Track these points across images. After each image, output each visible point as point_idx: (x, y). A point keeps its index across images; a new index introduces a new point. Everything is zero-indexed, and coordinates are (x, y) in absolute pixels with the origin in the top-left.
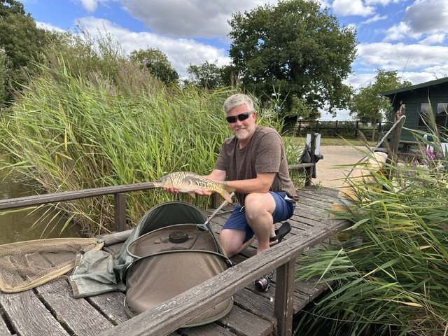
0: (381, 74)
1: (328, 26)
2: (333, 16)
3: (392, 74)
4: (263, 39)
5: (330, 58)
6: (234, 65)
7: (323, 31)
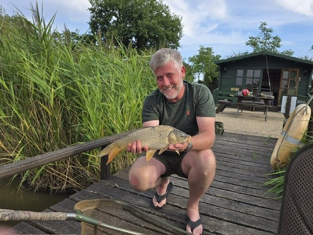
0: (202, 49)
1: (162, 12)
2: (167, 5)
3: (209, 49)
4: (116, 16)
5: (166, 34)
6: (91, 34)
7: (160, 15)
